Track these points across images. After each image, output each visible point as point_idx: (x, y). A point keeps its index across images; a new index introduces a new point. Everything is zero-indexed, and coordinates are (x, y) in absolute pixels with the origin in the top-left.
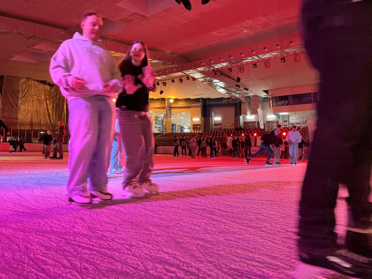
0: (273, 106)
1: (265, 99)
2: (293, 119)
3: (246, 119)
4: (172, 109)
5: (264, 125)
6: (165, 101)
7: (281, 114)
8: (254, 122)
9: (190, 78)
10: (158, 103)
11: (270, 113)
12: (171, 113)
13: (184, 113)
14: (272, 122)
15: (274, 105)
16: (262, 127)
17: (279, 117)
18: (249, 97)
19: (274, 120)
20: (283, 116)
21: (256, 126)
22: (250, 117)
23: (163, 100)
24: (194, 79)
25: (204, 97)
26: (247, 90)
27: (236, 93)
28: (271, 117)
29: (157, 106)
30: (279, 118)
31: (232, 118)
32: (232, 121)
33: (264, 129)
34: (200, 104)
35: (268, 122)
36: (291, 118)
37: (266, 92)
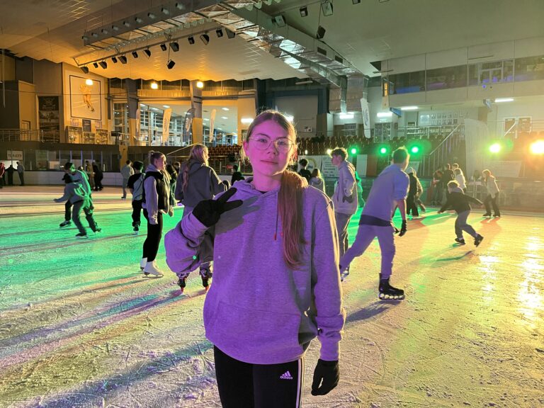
0: (389, 94)
1: (375, 81)
2: (425, 119)
3: (339, 119)
4: (203, 101)
5: (372, 131)
6: (189, 85)
7: (404, 109)
8: (353, 126)
9: (224, 32)
10: (177, 90)
11: (383, 108)
12: (200, 108)
13: (226, 109)
14: (387, 125)
15: (392, 92)
16: (367, 134)
17: (398, 113)
18: (344, 77)
19: (390, 121)
20: (407, 113)
21: (357, 134)
22: (346, 116)
23: (185, 83)
24: (232, 34)
25: (261, 76)
26: (341, 60)
27: (319, 67)
28: (385, 115)
29: (176, 95)
30: (399, 117)
31: (313, 118)
32: (313, 124)
33: (371, 139)
34: (253, 91)
35: (379, 126)
36: (422, 116)
37: (377, 65)
